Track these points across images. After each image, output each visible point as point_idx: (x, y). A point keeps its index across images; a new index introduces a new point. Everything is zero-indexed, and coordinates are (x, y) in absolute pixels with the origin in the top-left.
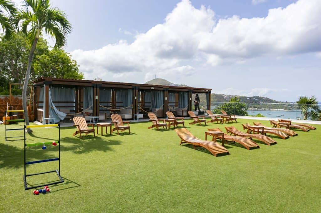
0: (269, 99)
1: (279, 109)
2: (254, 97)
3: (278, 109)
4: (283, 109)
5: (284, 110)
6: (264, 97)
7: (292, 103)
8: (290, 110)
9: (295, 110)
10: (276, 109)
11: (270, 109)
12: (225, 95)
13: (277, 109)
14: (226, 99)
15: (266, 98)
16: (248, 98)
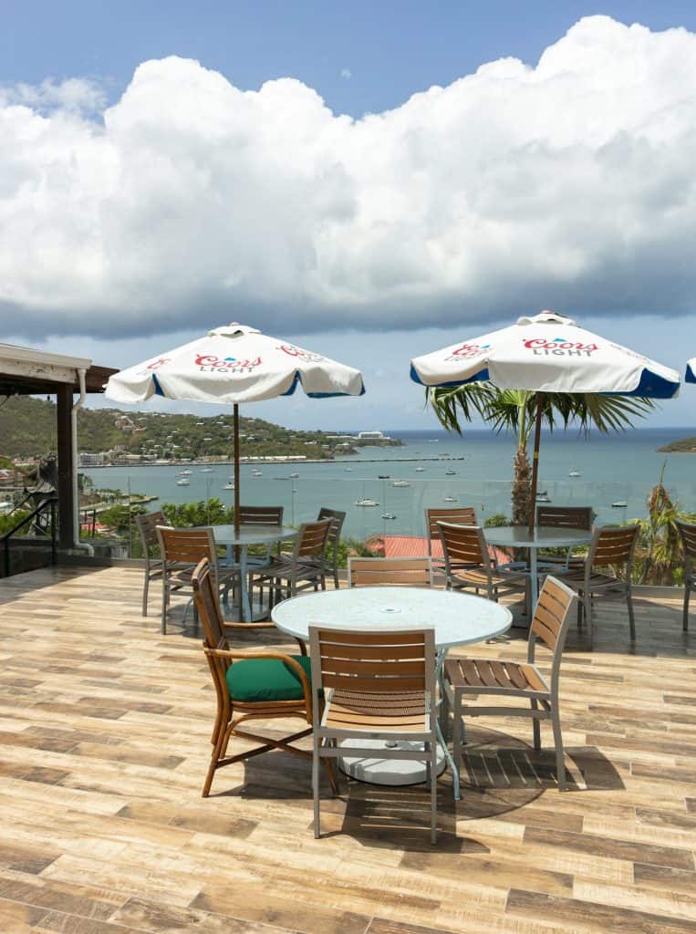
0: (265, 422)
1: (291, 457)
2: (218, 418)
3: (288, 455)
4: (304, 457)
5: (308, 457)
6: (251, 419)
7: (335, 434)
8: (323, 457)
9: (337, 459)
10: (283, 458)
11: (267, 458)
12: (123, 414)
13: (286, 457)
14: (124, 427)
15: (258, 420)
16: (201, 420)
